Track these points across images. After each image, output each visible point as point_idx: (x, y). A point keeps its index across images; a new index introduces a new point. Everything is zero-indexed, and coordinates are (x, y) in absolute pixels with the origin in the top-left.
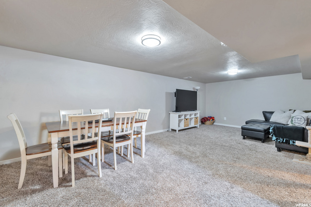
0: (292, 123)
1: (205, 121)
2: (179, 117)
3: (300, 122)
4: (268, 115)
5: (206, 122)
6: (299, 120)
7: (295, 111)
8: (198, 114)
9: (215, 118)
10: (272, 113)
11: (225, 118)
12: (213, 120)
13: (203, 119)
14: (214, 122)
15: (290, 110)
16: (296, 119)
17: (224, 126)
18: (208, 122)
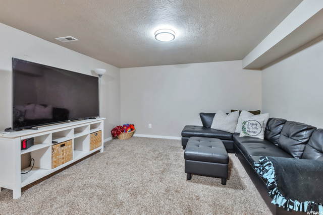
0: (245, 133)
1: (119, 134)
2: (23, 148)
3: (255, 130)
4: (207, 118)
5: (121, 136)
6: (253, 126)
7: (240, 112)
8: (102, 123)
9: (135, 127)
10: (212, 115)
11: (150, 126)
12: (132, 130)
13: (115, 129)
14: (134, 133)
15: (232, 111)
16: (250, 126)
17: (149, 139)
18: (123, 136)
